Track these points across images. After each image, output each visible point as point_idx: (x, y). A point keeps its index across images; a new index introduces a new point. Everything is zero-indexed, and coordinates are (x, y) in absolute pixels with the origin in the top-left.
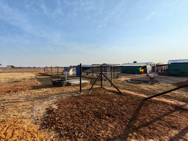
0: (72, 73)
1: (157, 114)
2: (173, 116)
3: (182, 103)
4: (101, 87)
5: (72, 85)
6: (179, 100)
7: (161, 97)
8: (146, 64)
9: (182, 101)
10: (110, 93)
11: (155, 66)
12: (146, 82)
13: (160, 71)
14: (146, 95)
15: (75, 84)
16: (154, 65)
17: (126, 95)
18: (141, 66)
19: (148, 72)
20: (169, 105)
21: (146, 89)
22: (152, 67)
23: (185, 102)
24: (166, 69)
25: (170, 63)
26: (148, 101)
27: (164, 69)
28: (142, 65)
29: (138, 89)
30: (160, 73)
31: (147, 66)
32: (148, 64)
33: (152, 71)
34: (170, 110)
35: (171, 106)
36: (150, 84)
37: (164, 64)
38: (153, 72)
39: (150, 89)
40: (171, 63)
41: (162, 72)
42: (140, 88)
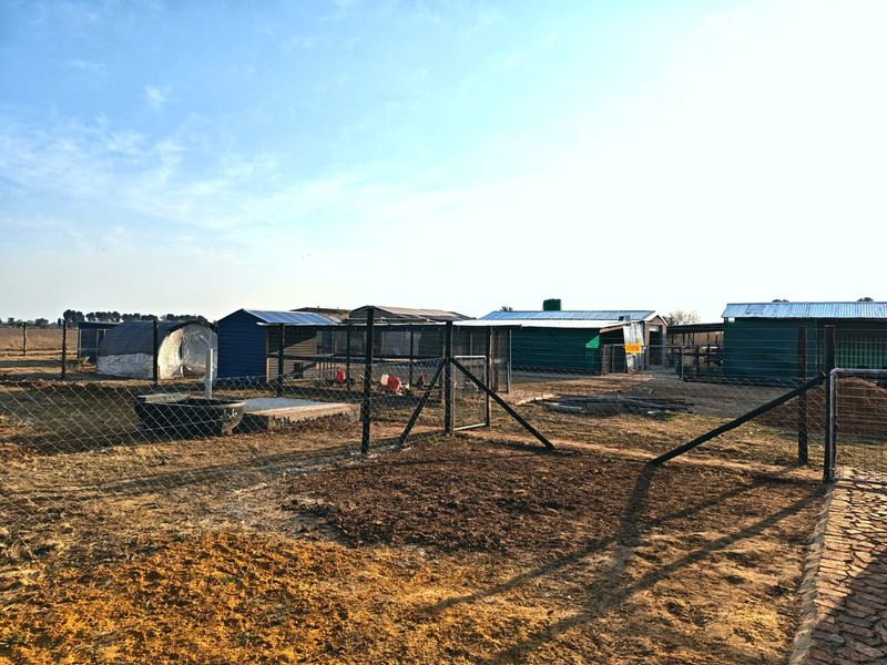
0: (176, 361)
1: (703, 495)
2: (749, 496)
3: (774, 468)
4: (447, 430)
5: (272, 424)
6: (767, 462)
7: (709, 456)
8: (621, 319)
9: (776, 464)
10: (503, 452)
11: (664, 332)
12: (633, 408)
13: (688, 361)
14: (654, 451)
15: (288, 422)
16: (660, 327)
17: (576, 453)
18: (595, 331)
19: (630, 363)
20: (738, 473)
21: (646, 433)
22: (647, 336)
23: (783, 465)
24: (714, 350)
25: (732, 320)
26: (664, 467)
27: (708, 350)
28: (602, 324)
29: (610, 434)
30: (687, 369)
31: (626, 329)
32: (628, 318)
33: (648, 360)
34: (739, 484)
35: (742, 475)
36: (654, 417)
37: (702, 323)
38: (653, 366)
39: (663, 433)
40: (736, 319)
41: (696, 362)
42: (620, 432)
